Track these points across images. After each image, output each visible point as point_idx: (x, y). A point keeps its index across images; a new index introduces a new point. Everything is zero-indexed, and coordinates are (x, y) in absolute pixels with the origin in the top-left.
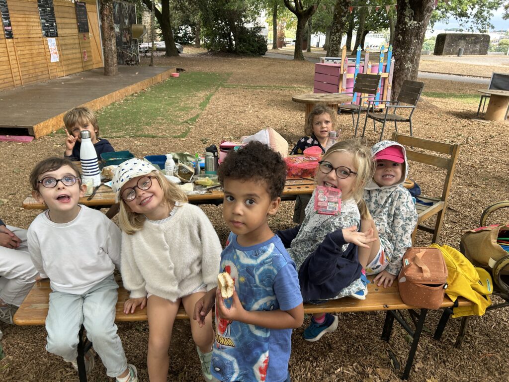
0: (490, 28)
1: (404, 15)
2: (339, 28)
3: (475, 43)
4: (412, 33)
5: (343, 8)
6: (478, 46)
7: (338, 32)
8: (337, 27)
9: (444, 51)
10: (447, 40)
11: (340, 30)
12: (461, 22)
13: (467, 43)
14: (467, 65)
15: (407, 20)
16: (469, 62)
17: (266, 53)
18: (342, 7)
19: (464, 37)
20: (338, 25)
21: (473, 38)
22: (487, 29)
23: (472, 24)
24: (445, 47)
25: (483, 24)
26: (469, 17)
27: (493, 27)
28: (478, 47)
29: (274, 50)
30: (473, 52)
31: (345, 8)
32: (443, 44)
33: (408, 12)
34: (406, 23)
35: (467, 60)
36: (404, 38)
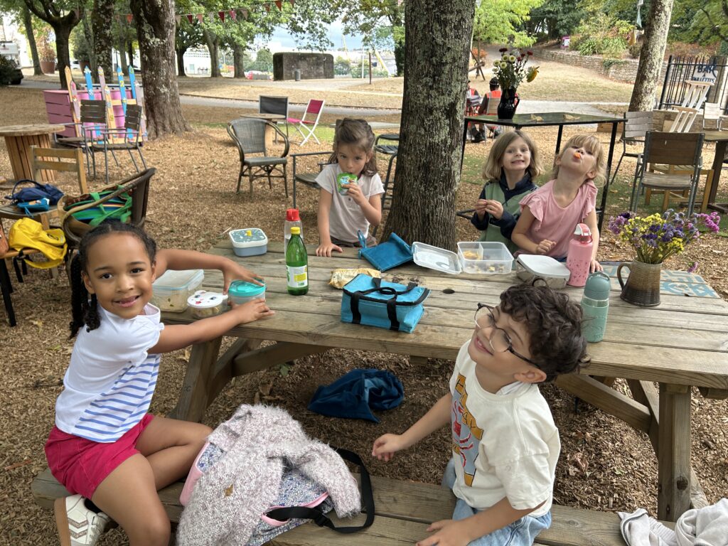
0: (330, 45)
1: (143, 31)
2: (104, 43)
3: (318, 65)
4: (158, 52)
5: (104, 17)
6: (322, 68)
7: (105, 50)
8: (100, 42)
9: (284, 75)
10: (285, 62)
11: (106, 46)
12: (297, 39)
13: (309, 64)
14: (300, 91)
15: (147, 37)
16: (304, 88)
17: (22, 81)
18: (101, 15)
19: (302, 57)
20: (101, 40)
21: (314, 59)
22: (326, 47)
23: (308, 40)
24: (284, 70)
25: (321, 41)
26: (304, 32)
27: (332, 45)
28: (322, 70)
29: (37, 77)
30: (318, 76)
31: (107, 17)
32: (282, 65)
33: (146, 28)
34: (147, 41)
35: (303, 85)
36: (150, 58)
